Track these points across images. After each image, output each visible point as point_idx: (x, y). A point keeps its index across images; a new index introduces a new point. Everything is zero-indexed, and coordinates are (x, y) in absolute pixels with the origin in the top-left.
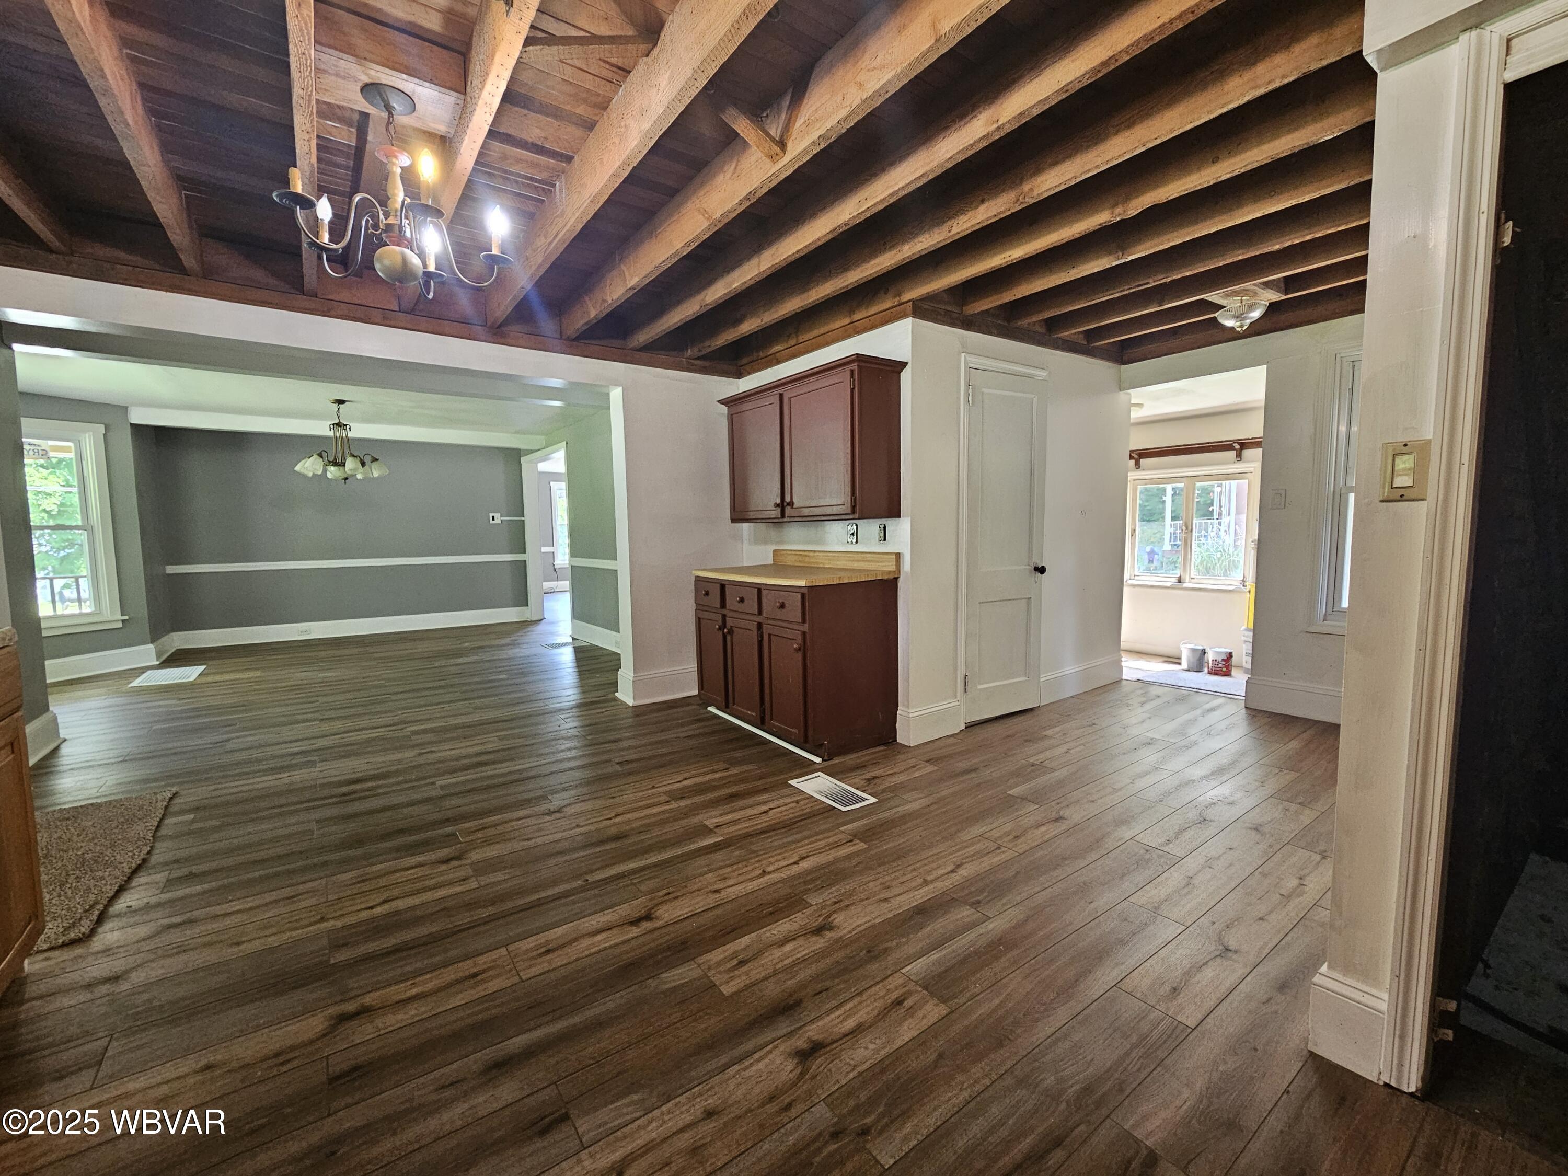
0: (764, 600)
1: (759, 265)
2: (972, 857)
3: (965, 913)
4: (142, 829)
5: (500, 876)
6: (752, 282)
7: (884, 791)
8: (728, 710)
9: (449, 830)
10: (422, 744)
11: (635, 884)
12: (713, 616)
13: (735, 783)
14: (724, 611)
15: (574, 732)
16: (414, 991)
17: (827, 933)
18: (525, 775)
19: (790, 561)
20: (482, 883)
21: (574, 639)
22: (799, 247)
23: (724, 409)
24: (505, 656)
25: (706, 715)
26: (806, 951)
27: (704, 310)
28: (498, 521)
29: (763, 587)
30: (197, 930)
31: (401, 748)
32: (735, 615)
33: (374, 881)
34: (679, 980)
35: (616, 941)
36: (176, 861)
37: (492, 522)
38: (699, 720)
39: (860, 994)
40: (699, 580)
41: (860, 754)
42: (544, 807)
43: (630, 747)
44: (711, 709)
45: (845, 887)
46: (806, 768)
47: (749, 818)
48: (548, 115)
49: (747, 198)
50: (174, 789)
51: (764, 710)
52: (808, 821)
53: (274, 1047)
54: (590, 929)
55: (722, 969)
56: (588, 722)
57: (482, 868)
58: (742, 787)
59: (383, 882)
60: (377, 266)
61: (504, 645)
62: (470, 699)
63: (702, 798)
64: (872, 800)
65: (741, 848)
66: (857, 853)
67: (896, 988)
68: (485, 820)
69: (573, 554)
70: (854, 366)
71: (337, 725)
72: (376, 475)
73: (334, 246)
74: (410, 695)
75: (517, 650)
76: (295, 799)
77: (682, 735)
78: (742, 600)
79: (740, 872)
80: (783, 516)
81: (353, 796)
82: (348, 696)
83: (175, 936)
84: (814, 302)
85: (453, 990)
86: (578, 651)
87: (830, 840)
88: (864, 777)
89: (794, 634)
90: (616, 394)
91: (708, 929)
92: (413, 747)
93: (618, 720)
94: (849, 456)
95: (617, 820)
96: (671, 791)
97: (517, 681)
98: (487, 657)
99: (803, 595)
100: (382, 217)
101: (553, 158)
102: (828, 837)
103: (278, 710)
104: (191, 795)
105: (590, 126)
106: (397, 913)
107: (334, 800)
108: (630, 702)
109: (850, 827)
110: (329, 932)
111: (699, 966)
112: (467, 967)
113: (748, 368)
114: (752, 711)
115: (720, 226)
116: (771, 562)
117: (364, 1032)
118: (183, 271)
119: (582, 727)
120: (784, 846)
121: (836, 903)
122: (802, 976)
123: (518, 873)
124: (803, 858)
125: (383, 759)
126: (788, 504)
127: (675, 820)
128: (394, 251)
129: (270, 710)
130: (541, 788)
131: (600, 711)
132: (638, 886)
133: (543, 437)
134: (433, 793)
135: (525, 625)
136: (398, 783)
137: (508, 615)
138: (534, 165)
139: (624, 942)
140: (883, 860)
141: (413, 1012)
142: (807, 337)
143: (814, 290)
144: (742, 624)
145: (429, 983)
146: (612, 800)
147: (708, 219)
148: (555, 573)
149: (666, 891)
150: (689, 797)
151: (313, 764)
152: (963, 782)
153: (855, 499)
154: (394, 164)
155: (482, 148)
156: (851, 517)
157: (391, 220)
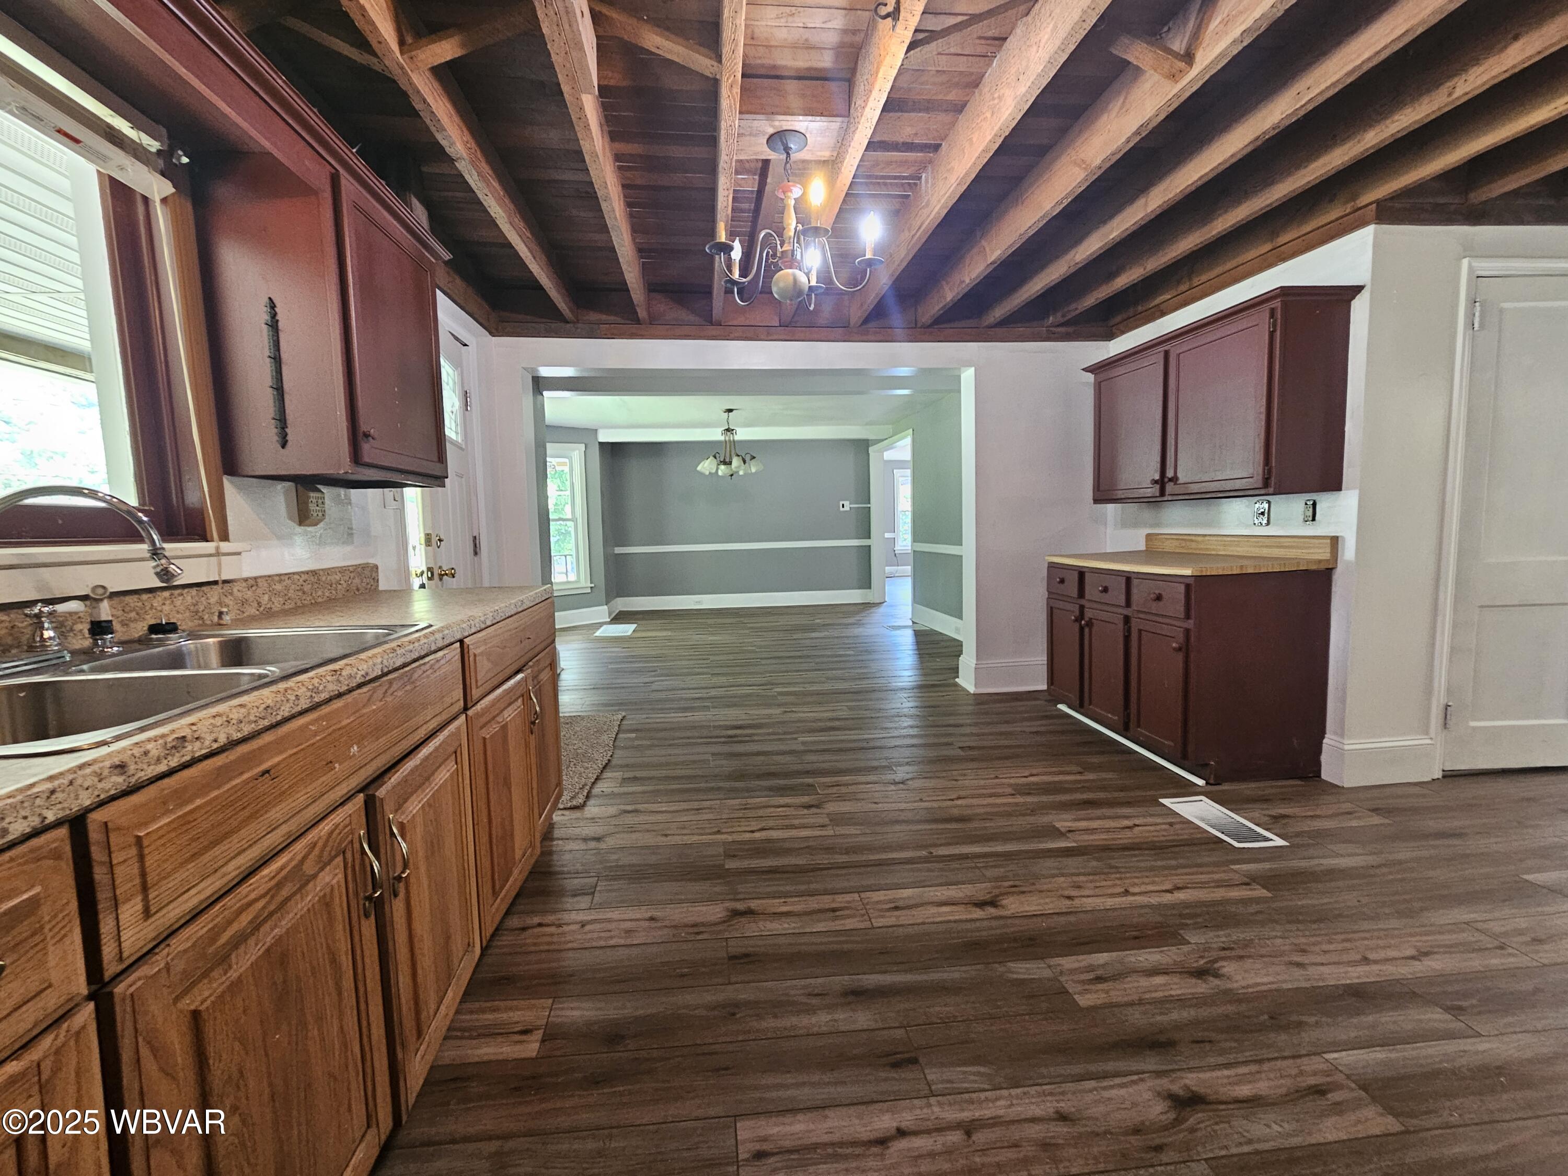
0: (1134, 591)
1: (1146, 204)
2: (1450, 949)
3: (1435, 1017)
4: (607, 738)
5: (852, 830)
6: (1135, 228)
7: (1298, 835)
8: (1082, 710)
9: (810, 781)
10: (786, 704)
11: (978, 868)
12: (1069, 606)
13: (1089, 789)
14: (1083, 602)
15: (913, 711)
16: (785, 909)
17: (1211, 979)
18: (871, 744)
19: (1169, 546)
20: (837, 833)
21: (914, 623)
22: (1202, 173)
23: (1090, 377)
24: (851, 634)
25: (1055, 713)
26: (1179, 992)
27: (1073, 270)
28: (847, 508)
29: (1133, 576)
30: (642, 818)
31: (769, 706)
32: (1095, 606)
33: (753, 811)
34: (1025, 973)
35: (961, 917)
36: (627, 766)
37: (841, 509)
38: (1047, 717)
39: (1260, 1062)
40: (1052, 566)
41: (1262, 784)
42: (890, 777)
43: (972, 734)
44: (1062, 707)
45: (1238, 934)
46: (1184, 789)
47: (1108, 830)
48: (920, 111)
49: (1137, 133)
50: (624, 714)
51: (1129, 715)
52: (1186, 848)
53: (691, 919)
54: (935, 899)
55: (1076, 978)
56: (927, 704)
57: (837, 820)
58: (1102, 795)
59: (761, 812)
60: (774, 290)
61: (851, 624)
62: (823, 670)
63: (1051, 798)
64: (1279, 842)
65: (1098, 859)
66: (1257, 900)
67: (1315, 1074)
68: (840, 778)
69: (915, 539)
70: (1277, 304)
71: (722, 680)
72: (753, 470)
73: (744, 280)
74: (774, 661)
75: (861, 630)
76: (696, 734)
77: (1028, 730)
78: (1105, 590)
79: (1098, 884)
80: (1162, 493)
81: (736, 739)
82: (731, 657)
83: (630, 820)
84: (1219, 233)
85: (814, 917)
86: (917, 634)
87: (1216, 877)
88: (1267, 812)
89: (1175, 630)
90: (968, 376)
91: (1059, 933)
92: (779, 705)
93: (958, 705)
94: (1263, 417)
95: (959, 802)
96: (1017, 785)
97: (860, 658)
98: (836, 634)
99: (1188, 586)
100: (779, 247)
101: (922, 151)
102: (1212, 873)
103: (684, 663)
104: (634, 719)
105: (959, 108)
106: (768, 841)
107: (723, 740)
108: (971, 689)
109: (1245, 867)
110: (725, 843)
111: (1050, 967)
112: (826, 901)
113: (1121, 327)
114: (1113, 714)
115: (1099, 173)
116: (1143, 548)
117: (751, 928)
118: (638, 321)
119: (922, 707)
120: (1152, 869)
121: (1224, 949)
122: (1175, 1016)
123: (868, 831)
124: (1179, 888)
125: (757, 712)
126: (1170, 480)
127: (1024, 815)
128: (788, 274)
129: (679, 663)
130: (886, 758)
131: (940, 694)
132: (984, 871)
133: (890, 426)
134: (794, 747)
135: (867, 606)
136: (769, 734)
137: (853, 596)
138: (903, 163)
139: (967, 921)
140: (1294, 917)
141: (786, 926)
142: (1204, 278)
143: (1220, 220)
144: (1104, 616)
145: (797, 905)
146: (954, 782)
147: (1085, 168)
148: (895, 558)
149: (1011, 883)
150: (1035, 794)
151: (707, 708)
152: (1434, 847)
153: (1270, 471)
154: (789, 197)
155: (861, 161)
156: (1263, 492)
157: (786, 247)
